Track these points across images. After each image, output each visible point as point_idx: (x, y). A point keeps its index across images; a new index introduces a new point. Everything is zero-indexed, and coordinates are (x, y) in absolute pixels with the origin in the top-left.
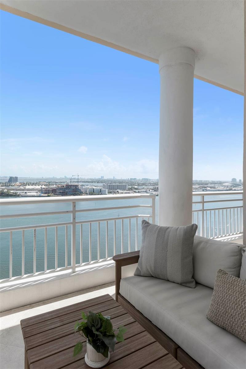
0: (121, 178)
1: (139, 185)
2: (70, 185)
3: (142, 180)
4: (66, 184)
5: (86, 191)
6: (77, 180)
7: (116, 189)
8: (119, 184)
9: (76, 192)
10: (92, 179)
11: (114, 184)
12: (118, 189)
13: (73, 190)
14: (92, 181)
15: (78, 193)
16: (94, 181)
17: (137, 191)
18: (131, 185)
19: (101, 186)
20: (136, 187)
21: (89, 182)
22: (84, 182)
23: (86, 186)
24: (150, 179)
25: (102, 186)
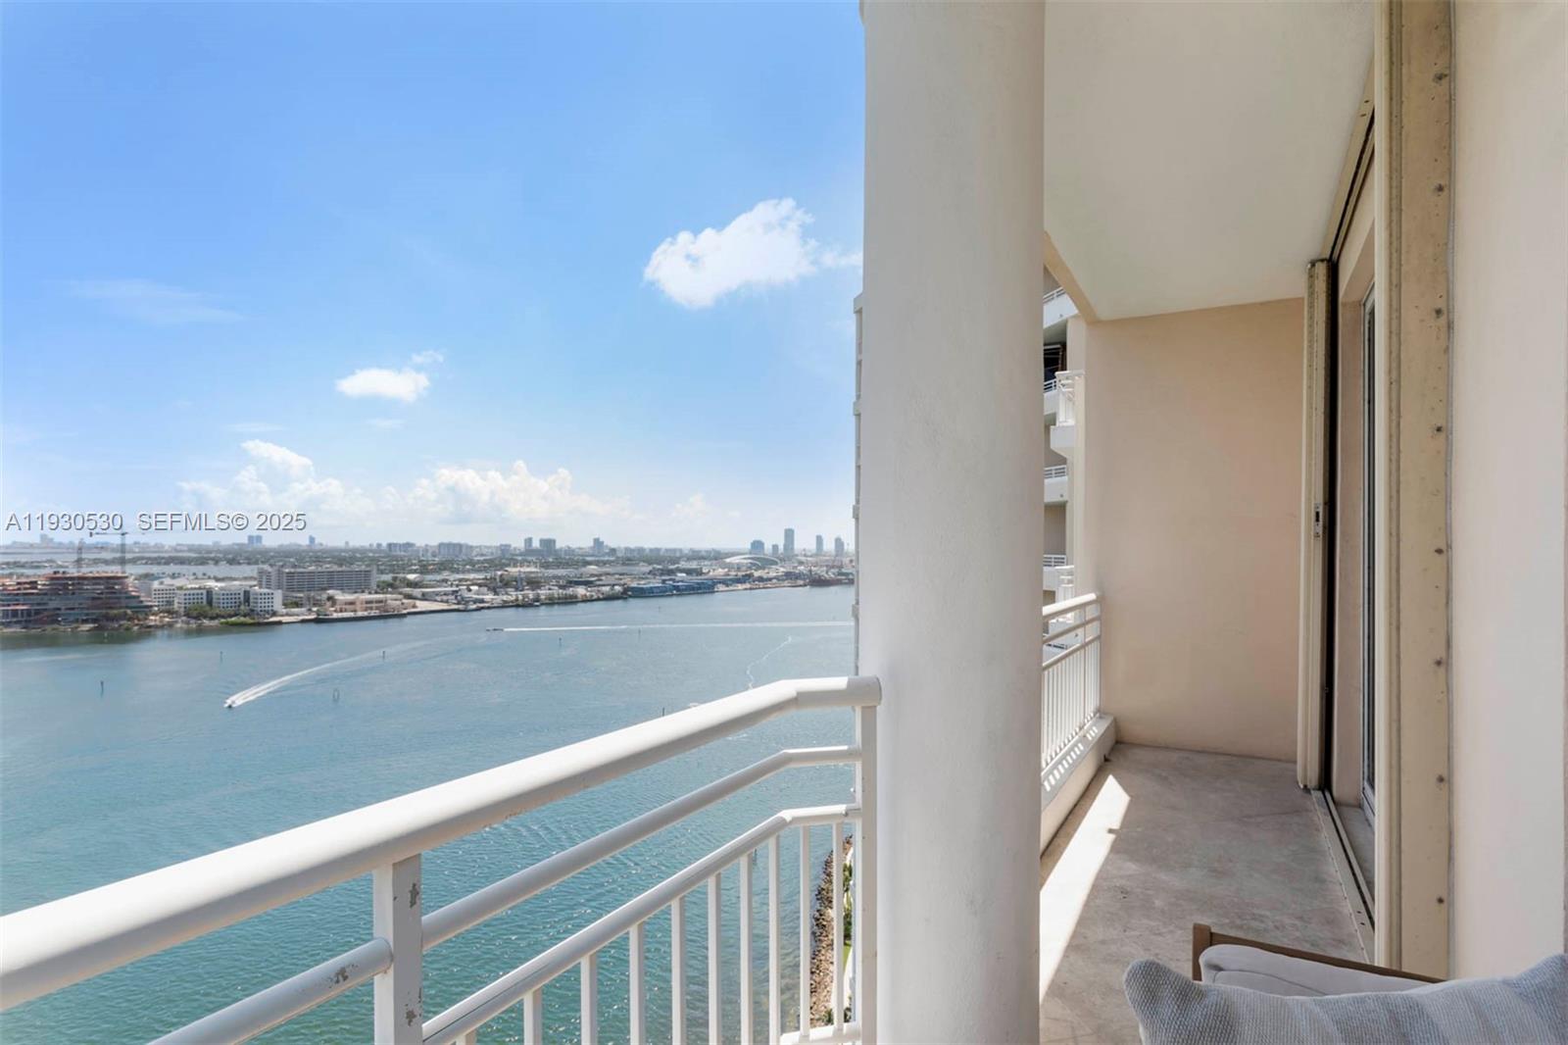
0: (347, 543)
1: (424, 569)
2: (76, 575)
3: (437, 551)
4: (49, 571)
5: (170, 603)
6: (118, 555)
7: (325, 589)
8: (336, 568)
9: (111, 608)
10: (200, 545)
11: (312, 568)
12: (330, 588)
13: (94, 599)
14: (203, 558)
15: (126, 614)
16: (212, 555)
17: (417, 592)
18: (392, 572)
19: (245, 579)
20: (411, 577)
21: (182, 561)
22: (157, 561)
23: (168, 581)
24: (471, 547)
25: (255, 579)
